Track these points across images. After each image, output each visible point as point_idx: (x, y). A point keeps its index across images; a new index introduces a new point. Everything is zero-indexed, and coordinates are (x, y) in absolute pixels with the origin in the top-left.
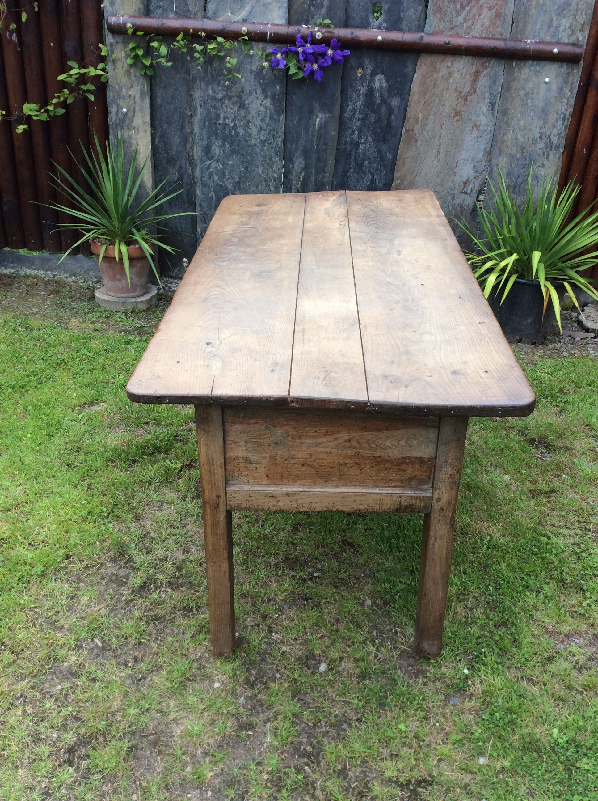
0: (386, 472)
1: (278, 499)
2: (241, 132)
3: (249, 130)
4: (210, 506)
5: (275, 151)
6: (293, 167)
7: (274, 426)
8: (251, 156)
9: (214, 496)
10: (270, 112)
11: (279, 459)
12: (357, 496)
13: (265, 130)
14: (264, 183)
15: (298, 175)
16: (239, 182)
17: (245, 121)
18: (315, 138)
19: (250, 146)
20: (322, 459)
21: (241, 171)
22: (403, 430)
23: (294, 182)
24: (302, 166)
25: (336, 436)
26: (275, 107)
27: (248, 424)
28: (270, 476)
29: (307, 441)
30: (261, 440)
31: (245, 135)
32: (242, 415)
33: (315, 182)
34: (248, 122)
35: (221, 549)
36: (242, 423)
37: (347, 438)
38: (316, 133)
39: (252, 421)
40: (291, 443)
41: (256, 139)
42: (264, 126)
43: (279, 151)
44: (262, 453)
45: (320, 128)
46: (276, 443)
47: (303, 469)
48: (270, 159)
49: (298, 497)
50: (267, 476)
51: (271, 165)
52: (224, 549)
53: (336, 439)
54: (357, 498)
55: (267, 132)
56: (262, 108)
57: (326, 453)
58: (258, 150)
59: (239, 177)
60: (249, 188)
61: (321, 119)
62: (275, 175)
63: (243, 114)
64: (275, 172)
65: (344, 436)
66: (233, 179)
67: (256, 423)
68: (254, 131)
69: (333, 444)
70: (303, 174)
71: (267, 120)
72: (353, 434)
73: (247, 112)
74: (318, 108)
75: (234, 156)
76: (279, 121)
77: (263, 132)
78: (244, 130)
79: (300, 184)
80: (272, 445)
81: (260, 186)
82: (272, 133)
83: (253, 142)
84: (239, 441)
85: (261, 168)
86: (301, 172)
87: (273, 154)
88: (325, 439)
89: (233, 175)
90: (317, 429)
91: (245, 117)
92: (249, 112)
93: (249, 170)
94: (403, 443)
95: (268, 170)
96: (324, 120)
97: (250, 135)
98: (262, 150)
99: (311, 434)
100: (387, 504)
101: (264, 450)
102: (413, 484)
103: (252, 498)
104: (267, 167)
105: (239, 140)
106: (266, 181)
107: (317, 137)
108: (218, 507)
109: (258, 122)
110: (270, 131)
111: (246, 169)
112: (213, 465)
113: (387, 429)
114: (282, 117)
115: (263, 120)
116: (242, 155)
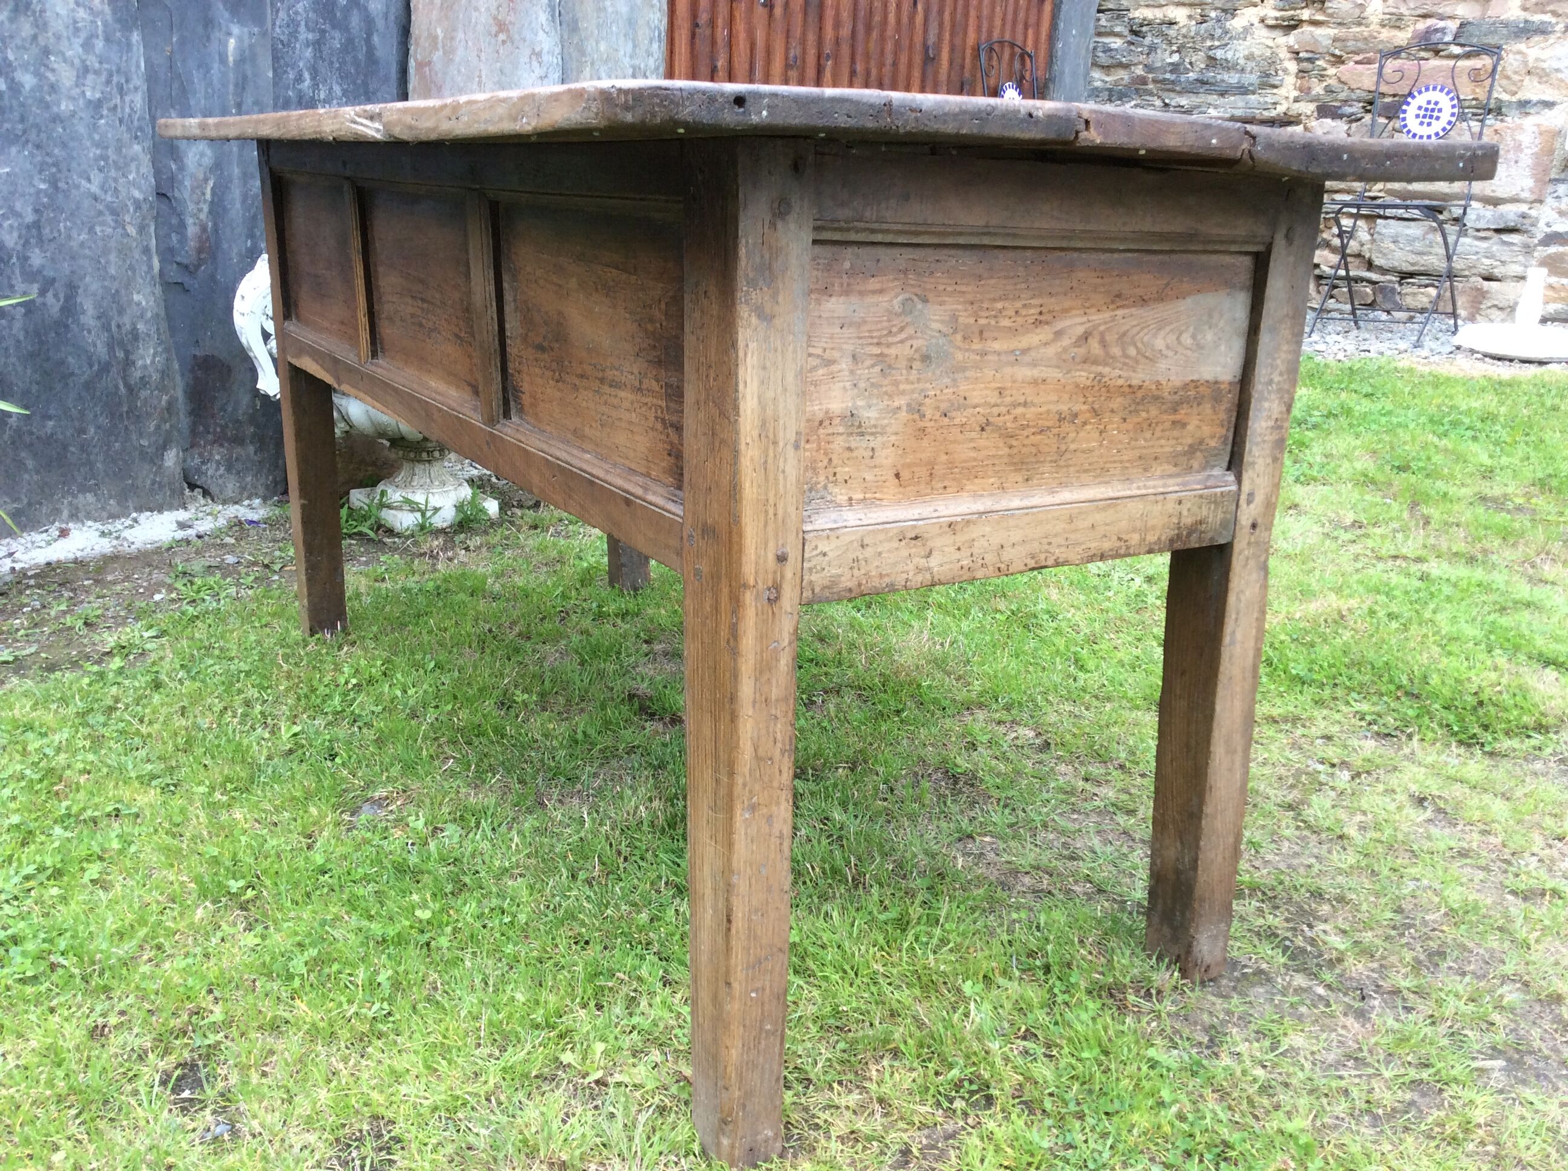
0: (1148, 435)
1: (930, 544)
2: (28, 80)
3: (49, 75)
4: (757, 597)
5: (129, 129)
6: (182, 168)
7: (925, 300)
8: (64, 145)
9: (771, 557)
10: (105, 24)
11: (928, 414)
12: (1099, 510)
13: (97, 73)
14: (109, 219)
15: (199, 187)
16: (37, 225)
17: (35, 50)
18: (231, 88)
19: (56, 119)
20: (1025, 404)
21: (39, 191)
22: (1189, 301)
23: (191, 207)
24: (208, 161)
25: (1059, 325)
26: (114, 12)
27: (861, 293)
28: (905, 475)
29: (996, 346)
30: (892, 351)
31: (40, 88)
32: (847, 265)
33: (244, 202)
34: (46, 52)
35: (778, 752)
36: (847, 292)
37: (1080, 330)
38: (231, 75)
39: (873, 284)
40: (959, 356)
41: (73, 99)
42: (92, 61)
43: (141, 129)
44: (890, 397)
45: (241, 61)
46: (926, 358)
47: (982, 443)
48: (119, 150)
49: (975, 532)
50: (897, 476)
51: (122, 168)
52: (783, 752)
53: (1059, 334)
54: (1099, 517)
55: (103, 78)
56: (82, 13)
57: (1035, 382)
58: (81, 129)
59: (36, 211)
60: (69, 237)
61: (240, 40)
62: (137, 194)
63: (26, 28)
64: (134, 184)
65: (1075, 324)
66: (18, 215)
67: (881, 291)
68: (66, 76)
69: (1051, 351)
70: (211, 183)
71: (99, 44)
72: (1097, 318)
73: (41, 25)
74: (227, 15)
75: (14, 150)
76: (129, 45)
77: (91, 77)
78: (37, 74)
79: (206, 208)
80: (917, 365)
81: (98, 229)
82: (115, 79)
83: (65, 106)
84: (836, 354)
85: (97, 178)
86: (206, 180)
87: (126, 136)
88: (1034, 338)
89: (18, 206)
90: (1018, 304)
91: (35, 37)
92: (45, 24)
93: (62, 185)
94: (1187, 339)
95: (115, 180)
96: (246, 42)
97: (53, 88)
98: (95, 127)
99: (1006, 323)
100: (1153, 528)
101: (896, 383)
102: (1196, 465)
103: (869, 552)
104: (113, 173)
105: (23, 105)
106: (115, 212)
107: (236, 85)
108: (777, 598)
109: (74, 50)
110: (111, 75)
111: (54, 183)
112: (775, 443)
113: (1161, 298)
114: (136, 37)
115: (87, 45)
116: (38, 147)
